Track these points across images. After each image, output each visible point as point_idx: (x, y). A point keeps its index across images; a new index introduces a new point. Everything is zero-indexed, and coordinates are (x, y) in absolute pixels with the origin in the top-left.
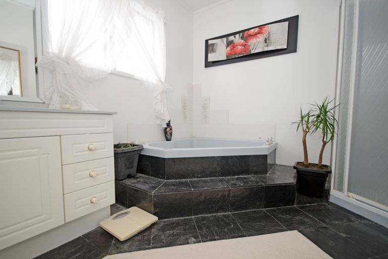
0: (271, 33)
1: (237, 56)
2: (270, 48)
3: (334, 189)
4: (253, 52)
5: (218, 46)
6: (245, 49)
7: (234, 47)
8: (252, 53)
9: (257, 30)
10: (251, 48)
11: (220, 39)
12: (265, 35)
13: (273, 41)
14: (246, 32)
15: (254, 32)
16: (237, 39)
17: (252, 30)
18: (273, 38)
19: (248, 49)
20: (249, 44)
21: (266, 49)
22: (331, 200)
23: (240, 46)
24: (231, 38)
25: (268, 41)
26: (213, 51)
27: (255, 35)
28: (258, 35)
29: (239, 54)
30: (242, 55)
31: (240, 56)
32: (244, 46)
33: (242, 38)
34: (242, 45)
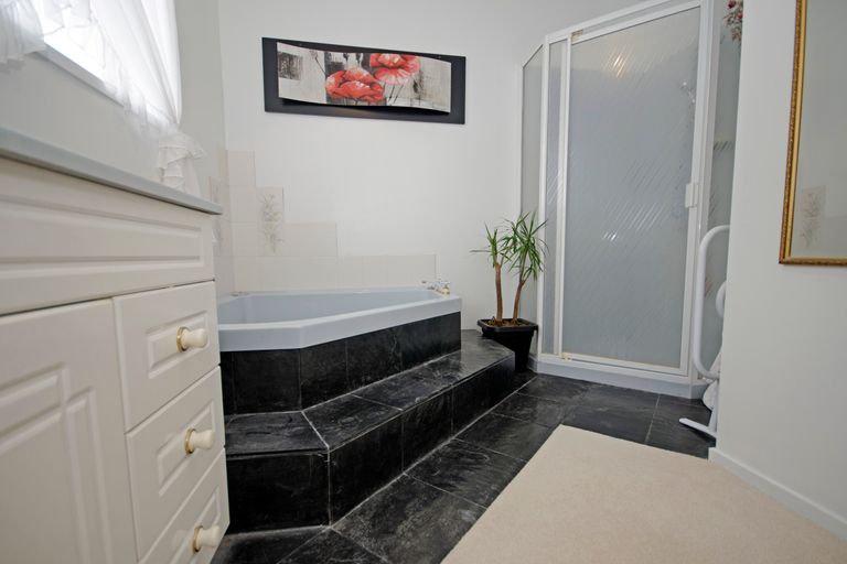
0: (425, 74)
1: (354, 103)
2: (424, 105)
3: (543, 352)
4: (390, 103)
5: (304, 66)
6: (371, 92)
7: (345, 81)
8: (388, 104)
9: (397, 58)
10: (387, 93)
11: (308, 50)
12: (414, 76)
13: (428, 93)
14: (373, 55)
15: (390, 62)
16: (352, 63)
17: (387, 56)
18: (428, 84)
19: (380, 94)
20: (382, 84)
21: (416, 105)
22: (539, 370)
23: (361, 81)
24: (337, 57)
25: (419, 89)
26: (291, 74)
27: (395, 68)
28: (400, 71)
29: (360, 99)
30: (366, 104)
31: (360, 104)
32: (371, 84)
33: (365, 64)
34: (363, 81)
